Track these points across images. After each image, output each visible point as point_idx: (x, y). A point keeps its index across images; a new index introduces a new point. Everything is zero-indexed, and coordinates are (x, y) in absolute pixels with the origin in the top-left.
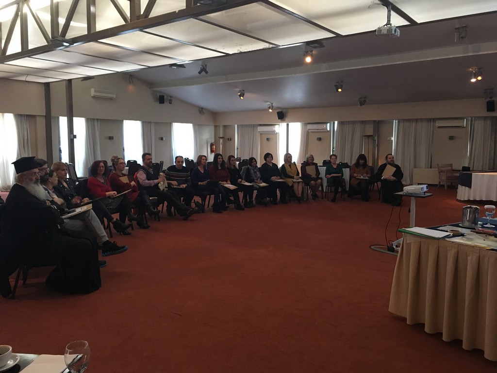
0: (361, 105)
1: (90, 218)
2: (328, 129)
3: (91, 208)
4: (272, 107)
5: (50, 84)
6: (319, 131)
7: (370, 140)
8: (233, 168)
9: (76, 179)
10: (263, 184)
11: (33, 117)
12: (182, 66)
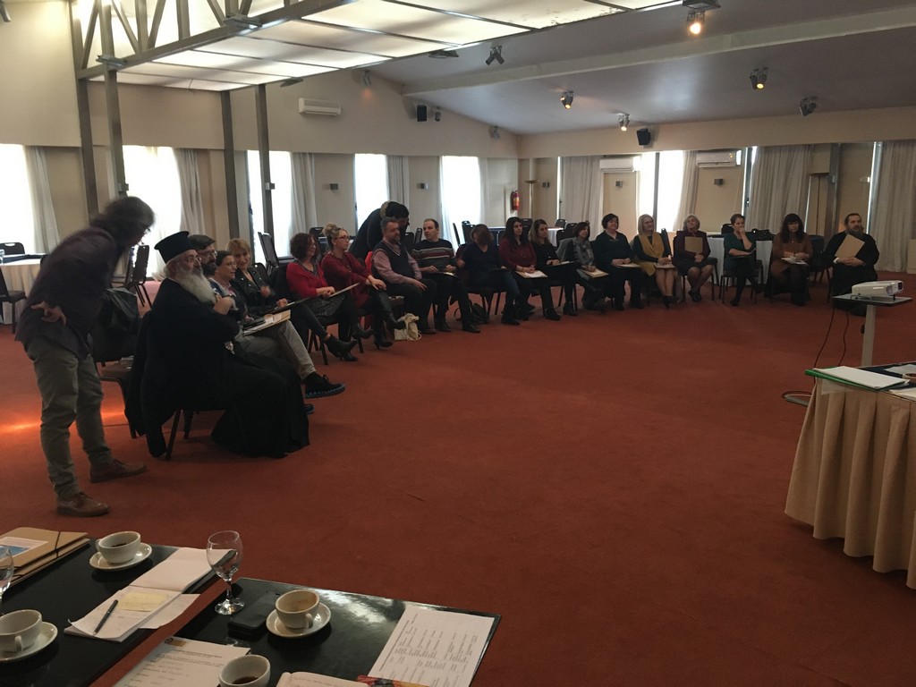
0: (805, 114)
1: (286, 335)
2: (739, 163)
3: (289, 317)
4: (626, 122)
5: (231, 93)
6: (719, 166)
7: (824, 182)
8: (543, 243)
9: (275, 260)
10: (598, 273)
11: (203, 152)
12: (452, 54)
